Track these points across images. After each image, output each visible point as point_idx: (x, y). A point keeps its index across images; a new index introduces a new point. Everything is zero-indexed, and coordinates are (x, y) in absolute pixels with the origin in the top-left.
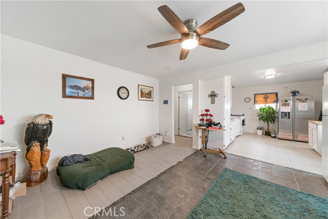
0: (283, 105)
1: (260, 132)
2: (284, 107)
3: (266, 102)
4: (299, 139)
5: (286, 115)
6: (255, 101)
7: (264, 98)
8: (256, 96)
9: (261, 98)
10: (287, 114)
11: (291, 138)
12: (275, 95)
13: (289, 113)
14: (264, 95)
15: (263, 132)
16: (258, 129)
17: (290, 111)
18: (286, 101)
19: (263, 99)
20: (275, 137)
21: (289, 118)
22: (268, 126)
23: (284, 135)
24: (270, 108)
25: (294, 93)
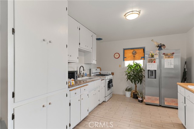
0: (149, 62)
1: (128, 94)
2: (150, 63)
3: (134, 58)
4: (166, 104)
5: (152, 73)
6: (124, 57)
7: (133, 53)
8: (125, 51)
9: (129, 54)
10: (154, 72)
11: (157, 102)
12: (142, 50)
13: (155, 71)
14: (132, 51)
15: (131, 94)
16: (126, 90)
17: (156, 69)
18: (152, 56)
19: (131, 54)
20: (142, 101)
21: (155, 78)
22: (136, 86)
23: (150, 99)
24: (137, 65)
25: (160, 47)
